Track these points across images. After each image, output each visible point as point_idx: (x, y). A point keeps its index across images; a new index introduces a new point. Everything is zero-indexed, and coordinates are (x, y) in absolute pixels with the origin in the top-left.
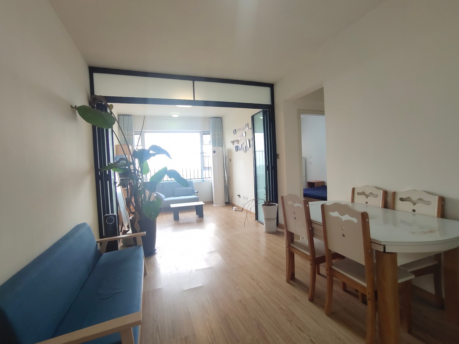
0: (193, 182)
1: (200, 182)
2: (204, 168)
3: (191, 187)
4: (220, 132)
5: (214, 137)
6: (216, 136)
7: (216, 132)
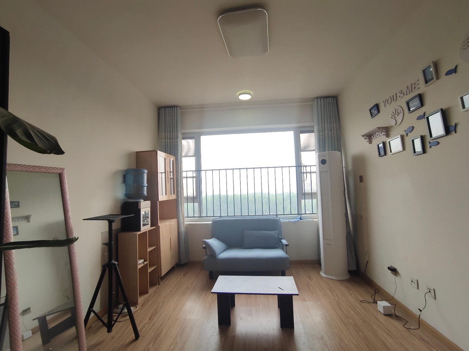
0: (282, 221)
1: (295, 222)
2: (302, 195)
3: (277, 231)
4: (335, 124)
5: (321, 134)
6: (326, 132)
7: (326, 125)
